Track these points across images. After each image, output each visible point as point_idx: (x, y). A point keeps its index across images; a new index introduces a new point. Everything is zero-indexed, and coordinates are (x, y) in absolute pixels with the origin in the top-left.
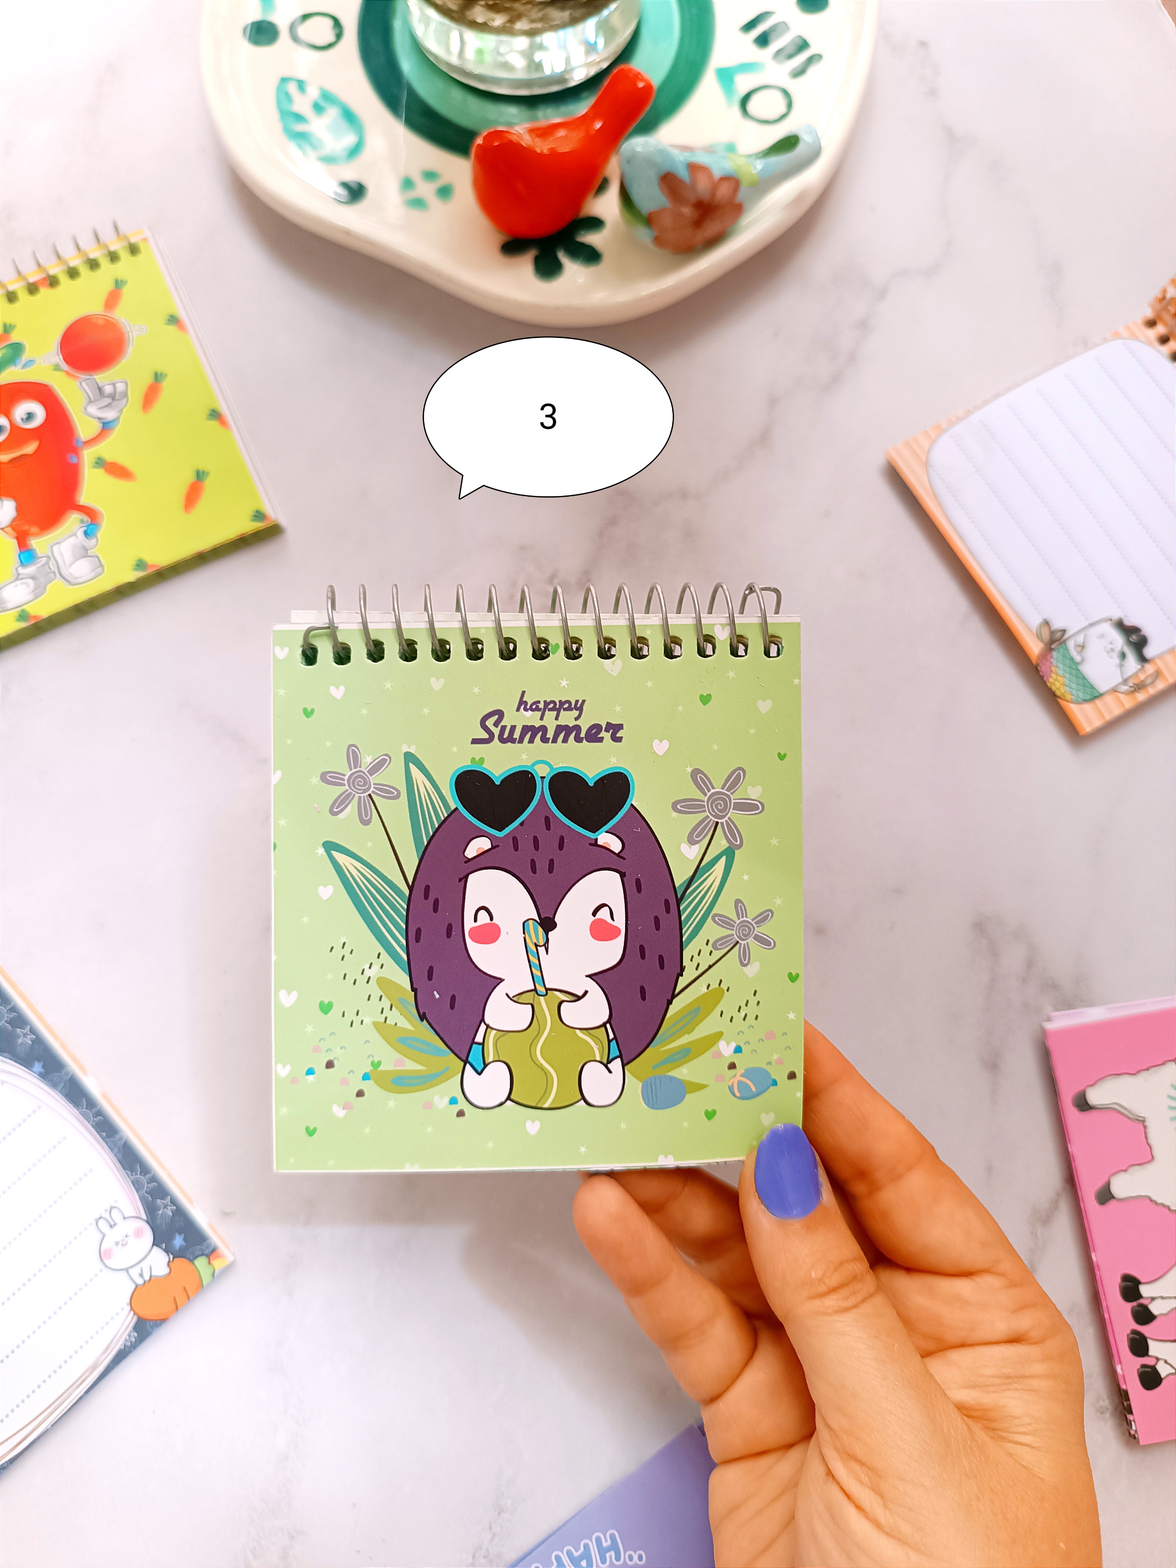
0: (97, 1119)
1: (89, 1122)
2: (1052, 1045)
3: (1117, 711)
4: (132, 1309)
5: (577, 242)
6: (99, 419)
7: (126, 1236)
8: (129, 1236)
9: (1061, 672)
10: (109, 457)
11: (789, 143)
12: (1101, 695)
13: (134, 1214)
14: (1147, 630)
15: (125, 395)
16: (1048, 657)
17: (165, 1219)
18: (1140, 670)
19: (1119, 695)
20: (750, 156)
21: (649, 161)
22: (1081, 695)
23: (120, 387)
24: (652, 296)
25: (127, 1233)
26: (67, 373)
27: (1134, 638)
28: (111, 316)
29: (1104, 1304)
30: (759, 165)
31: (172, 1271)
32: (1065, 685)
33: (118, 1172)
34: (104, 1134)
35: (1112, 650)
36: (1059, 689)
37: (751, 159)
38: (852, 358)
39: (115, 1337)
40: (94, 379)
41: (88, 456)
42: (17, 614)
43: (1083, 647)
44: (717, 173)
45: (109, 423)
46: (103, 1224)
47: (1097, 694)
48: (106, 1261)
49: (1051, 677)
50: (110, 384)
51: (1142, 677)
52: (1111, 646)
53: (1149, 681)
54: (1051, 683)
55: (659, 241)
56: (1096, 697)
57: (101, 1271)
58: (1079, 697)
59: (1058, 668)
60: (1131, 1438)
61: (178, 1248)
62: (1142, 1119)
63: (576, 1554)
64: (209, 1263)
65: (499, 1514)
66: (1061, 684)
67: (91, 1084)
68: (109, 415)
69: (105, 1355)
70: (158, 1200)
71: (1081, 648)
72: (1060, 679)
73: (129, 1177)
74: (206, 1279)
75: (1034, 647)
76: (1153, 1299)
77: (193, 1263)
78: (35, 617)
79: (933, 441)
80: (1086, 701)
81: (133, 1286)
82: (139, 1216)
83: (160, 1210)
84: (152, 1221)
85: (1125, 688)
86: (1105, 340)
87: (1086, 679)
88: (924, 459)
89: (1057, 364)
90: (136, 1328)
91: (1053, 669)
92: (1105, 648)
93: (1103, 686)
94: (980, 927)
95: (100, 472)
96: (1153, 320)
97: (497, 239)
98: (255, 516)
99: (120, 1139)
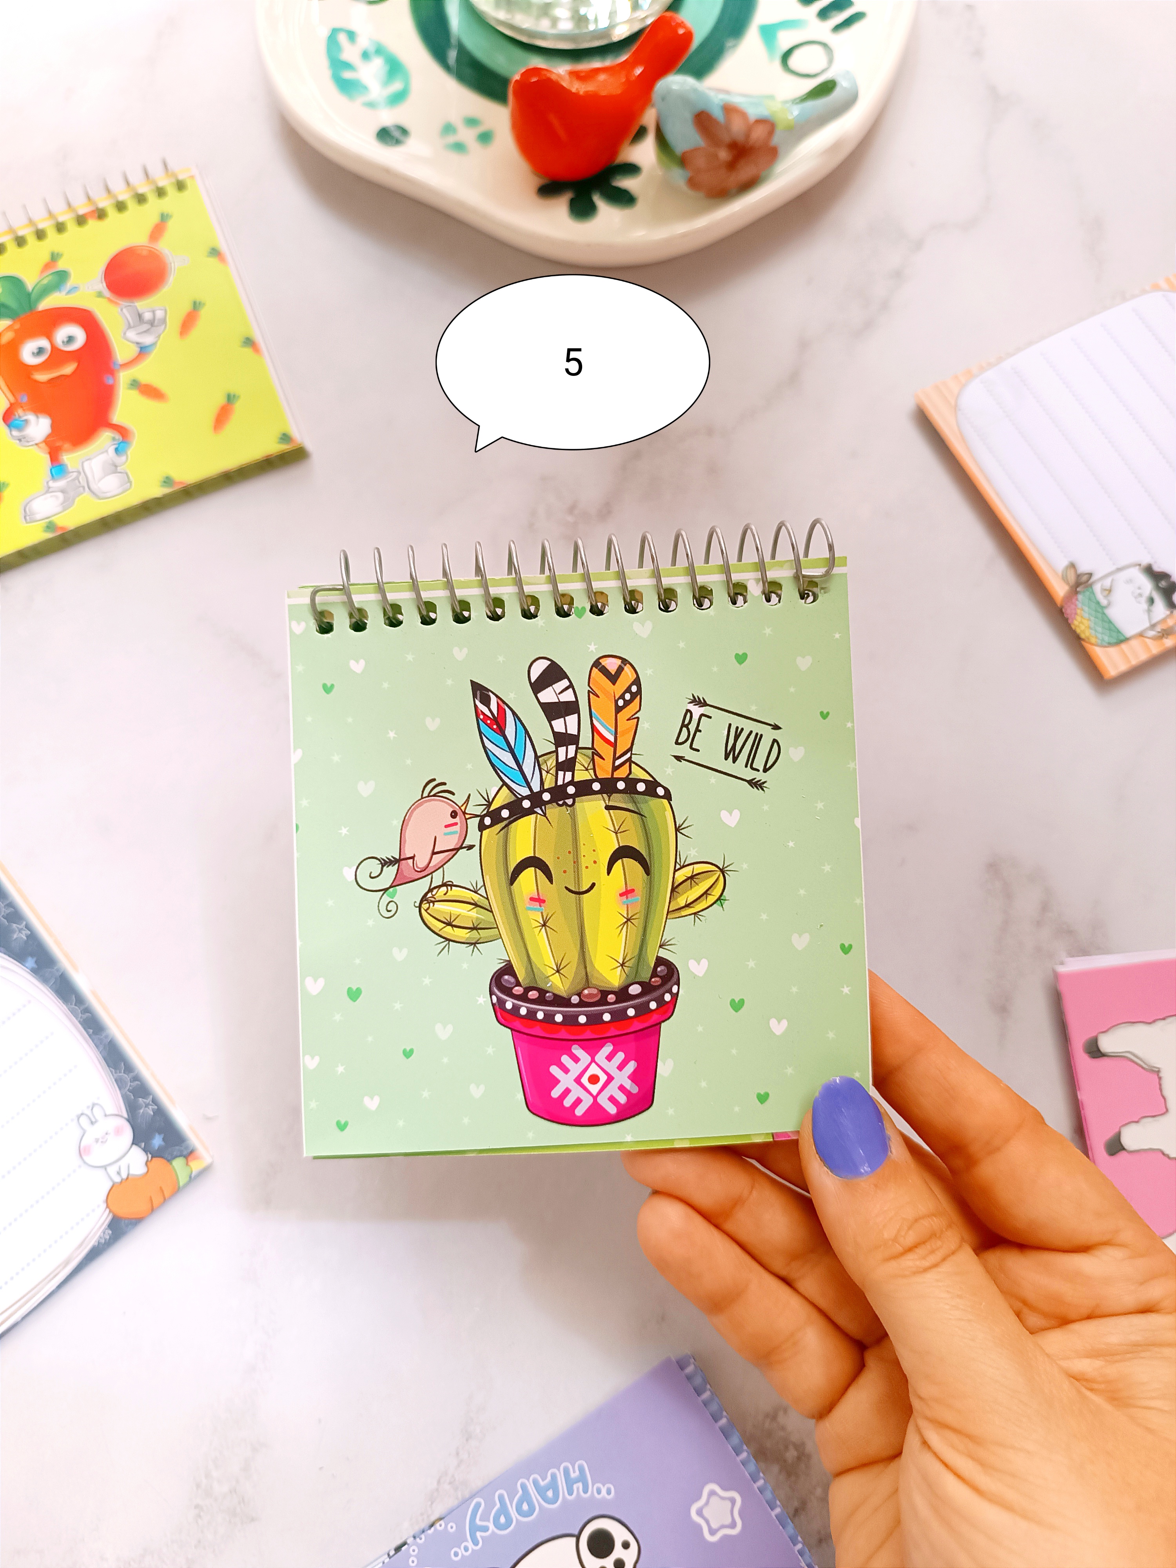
0: (84, 1016)
1: (77, 1019)
2: (1065, 989)
3: (1143, 656)
4: (107, 1207)
5: (614, 186)
6: (138, 343)
7: (106, 1134)
8: (109, 1134)
9: (1086, 615)
10: (144, 379)
11: (826, 88)
12: (1126, 640)
13: (116, 1113)
15: (164, 321)
16: (1074, 600)
17: (145, 1120)
18: (1169, 615)
19: (1147, 640)
20: (786, 102)
21: (683, 99)
22: (1106, 639)
23: (159, 314)
25: (107, 1131)
26: (109, 299)
27: (1163, 584)
28: (152, 246)
30: (796, 110)
32: (1090, 628)
33: (102, 1068)
34: (91, 1031)
35: (1140, 595)
36: (1083, 631)
37: (789, 104)
38: (885, 306)
39: (89, 1234)
40: (135, 305)
41: (124, 377)
43: (1110, 591)
44: (752, 117)
45: (146, 347)
46: (84, 1121)
47: (1122, 638)
48: (85, 1158)
49: (1076, 620)
50: (149, 312)
51: (1171, 622)
52: (1139, 591)
54: (1076, 627)
55: (692, 183)
56: (1122, 641)
58: (1105, 641)
59: (1083, 610)
61: (156, 1148)
62: (1157, 1070)
63: (542, 1483)
64: (187, 1164)
65: (467, 1440)
66: (1085, 626)
67: (81, 981)
68: (147, 340)
69: (79, 1251)
70: (140, 1099)
71: (1107, 592)
72: (1085, 622)
73: (113, 1075)
74: (183, 1180)
75: (1060, 590)
77: (171, 1164)
78: (62, 528)
79: (963, 386)
80: (1110, 645)
81: (110, 1184)
82: (120, 1114)
83: (140, 1109)
84: (132, 1119)
85: (1152, 633)
86: (1144, 292)
87: (1112, 623)
88: (953, 403)
89: (1093, 314)
90: (110, 1226)
91: (1078, 611)
92: (1133, 593)
93: (1129, 630)
94: (994, 868)
95: (135, 394)
97: (534, 182)
98: (281, 439)
99: (106, 1036)
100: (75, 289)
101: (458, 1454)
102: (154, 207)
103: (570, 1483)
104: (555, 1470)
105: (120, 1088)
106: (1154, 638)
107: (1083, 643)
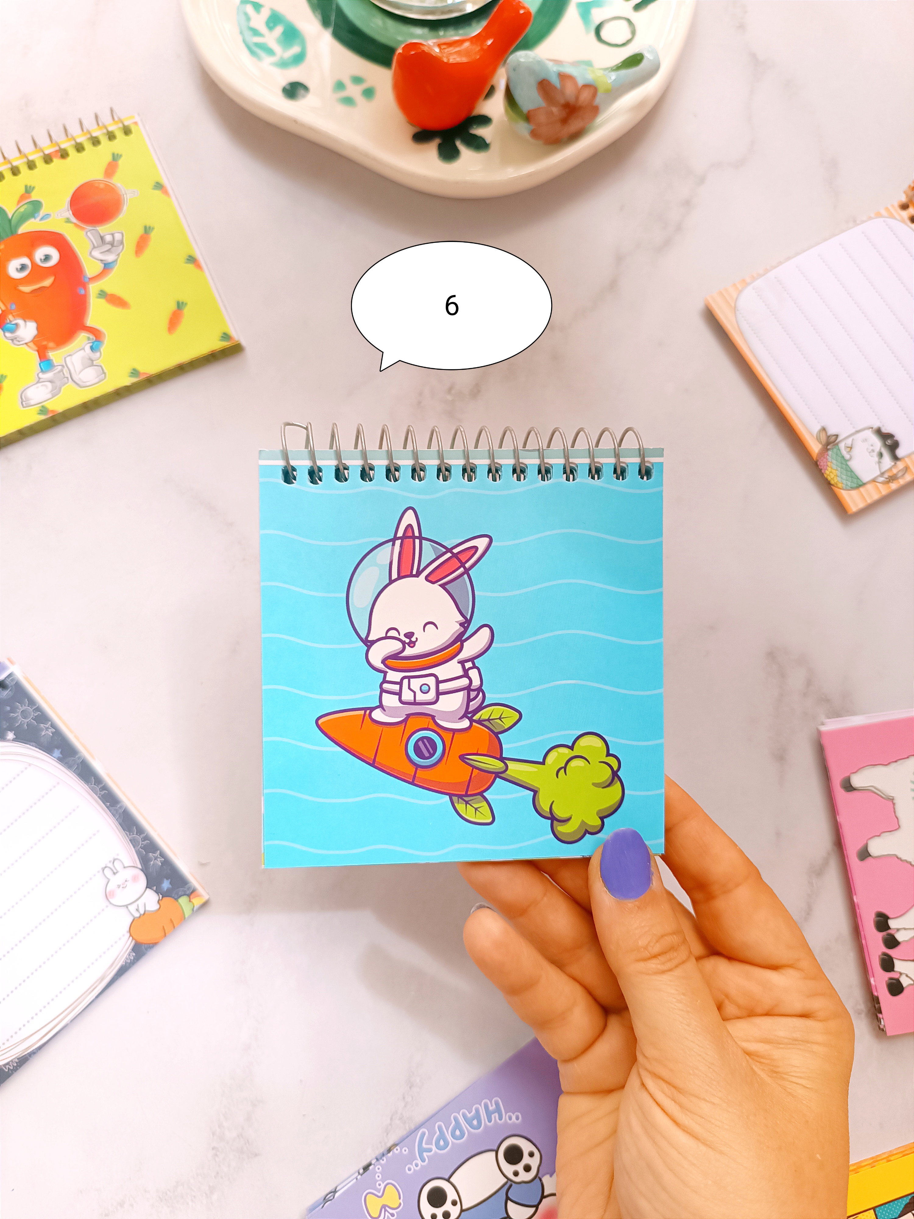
0: (103, 793)
1: (96, 795)
2: (826, 742)
3: (876, 497)
4: (131, 935)
5: (471, 134)
6: (101, 260)
7: (126, 881)
8: (128, 881)
9: (835, 467)
10: (109, 290)
11: (635, 60)
12: (864, 484)
13: (133, 865)
14: (899, 436)
15: (122, 242)
16: (826, 456)
17: (156, 869)
18: (893, 466)
19: (878, 484)
20: (605, 69)
21: (531, 70)
22: (849, 484)
23: (118, 237)
24: (530, 175)
25: (127, 879)
26: (75, 224)
27: (889, 442)
28: (109, 181)
29: (862, 933)
30: (613, 76)
31: (161, 907)
32: (837, 476)
33: (120, 832)
34: (108, 804)
35: (873, 451)
36: (833, 479)
37: (608, 71)
38: (679, 228)
39: (118, 956)
40: (97, 230)
41: (93, 289)
42: (38, 409)
43: (851, 448)
44: (581, 82)
45: (110, 263)
46: (107, 871)
47: (861, 483)
48: (110, 900)
49: (827, 470)
50: (109, 234)
51: (895, 471)
52: (872, 448)
53: (900, 474)
54: (828, 475)
55: (534, 134)
56: (860, 486)
57: (107, 907)
58: (848, 486)
59: (832, 463)
60: (880, 1032)
61: (165, 889)
62: (892, 798)
63: (469, 1115)
64: (190, 901)
65: (410, 1088)
66: (835, 475)
67: (98, 766)
68: (110, 258)
69: (111, 970)
70: (150, 854)
71: (849, 449)
72: (834, 471)
73: (128, 837)
74: (187, 912)
75: (815, 448)
76: (898, 930)
77: (178, 901)
78: (52, 411)
79: (740, 292)
80: (853, 488)
81: (132, 918)
82: (136, 866)
83: (152, 861)
84: (145, 870)
85: (881, 479)
86: (870, 218)
87: (853, 472)
88: (733, 305)
89: (834, 235)
90: (134, 950)
91: (829, 464)
92: (867, 449)
93: (866, 477)
94: (771, 655)
95: (102, 301)
96: (906, 203)
98: (222, 337)
99: (121, 807)
100: (47, 216)
101: (404, 1098)
102: (106, 148)
103: (489, 1114)
104: (478, 1106)
105: (134, 847)
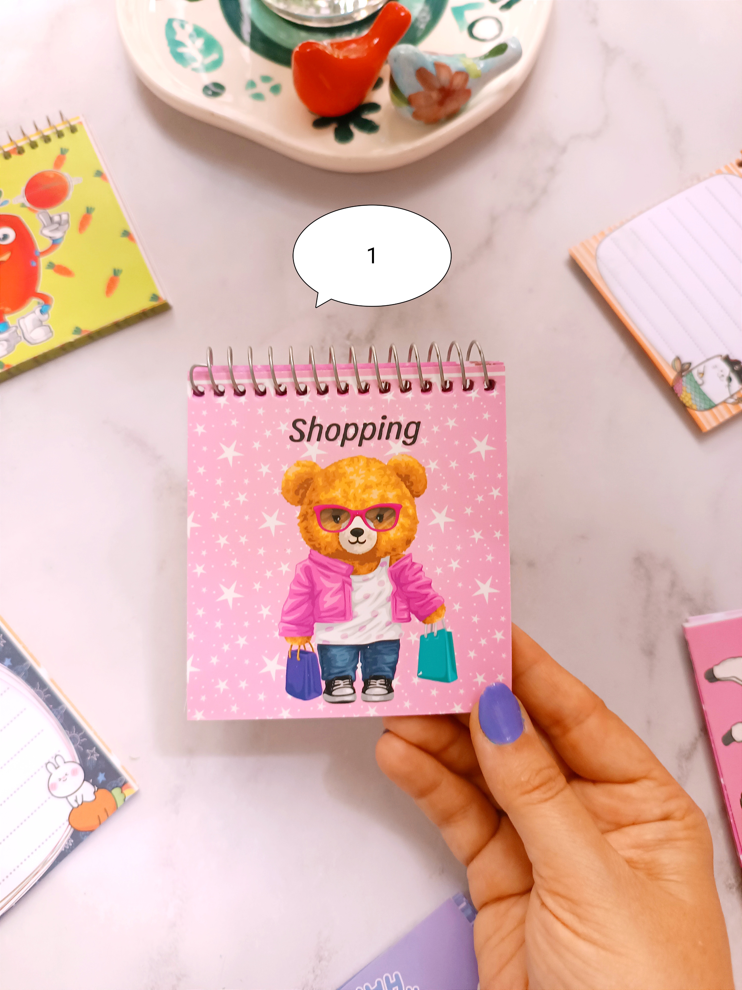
0: (47, 696)
1: (41, 698)
2: (690, 638)
3: (727, 416)
4: (70, 824)
5: (363, 119)
6: (50, 237)
7: (66, 775)
9: (689, 391)
10: (57, 262)
11: (501, 49)
12: (716, 406)
13: (71, 760)
15: (67, 222)
16: (680, 381)
17: (92, 764)
18: (741, 389)
19: (729, 405)
20: (475, 59)
21: (409, 60)
22: (703, 405)
23: (64, 217)
25: (67, 773)
26: (30, 209)
27: (737, 368)
28: (57, 171)
30: (483, 64)
32: (691, 399)
33: (60, 730)
34: (51, 706)
35: (723, 376)
37: (478, 60)
38: (545, 191)
39: (58, 843)
40: (47, 212)
43: (703, 374)
44: (454, 70)
45: (57, 240)
46: (50, 766)
47: (713, 405)
48: (52, 792)
49: (683, 394)
50: (57, 216)
52: (722, 373)
54: (682, 398)
55: (416, 115)
56: (713, 407)
57: (49, 798)
58: (702, 407)
59: (687, 388)
61: (101, 782)
64: (122, 792)
66: (689, 398)
67: (43, 672)
68: (58, 235)
69: (52, 855)
70: (88, 750)
71: (701, 375)
72: (689, 395)
73: (68, 735)
74: (120, 802)
75: (671, 375)
77: (111, 792)
78: (8, 366)
79: (600, 243)
80: (706, 410)
82: (74, 761)
83: (88, 756)
85: (731, 401)
86: (712, 175)
87: (705, 395)
88: (594, 254)
89: (680, 191)
90: (72, 837)
91: (684, 389)
92: (718, 374)
93: (717, 400)
94: (639, 560)
95: (51, 272)
97: (310, 118)
98: (152, 298)
99: (62, 709)
100: (5, 202)
102: (56, 144)
103: (390, 986)
104: (380, 979)
105: (74, 744)
106: (733, 404)
107: (688, 409)
